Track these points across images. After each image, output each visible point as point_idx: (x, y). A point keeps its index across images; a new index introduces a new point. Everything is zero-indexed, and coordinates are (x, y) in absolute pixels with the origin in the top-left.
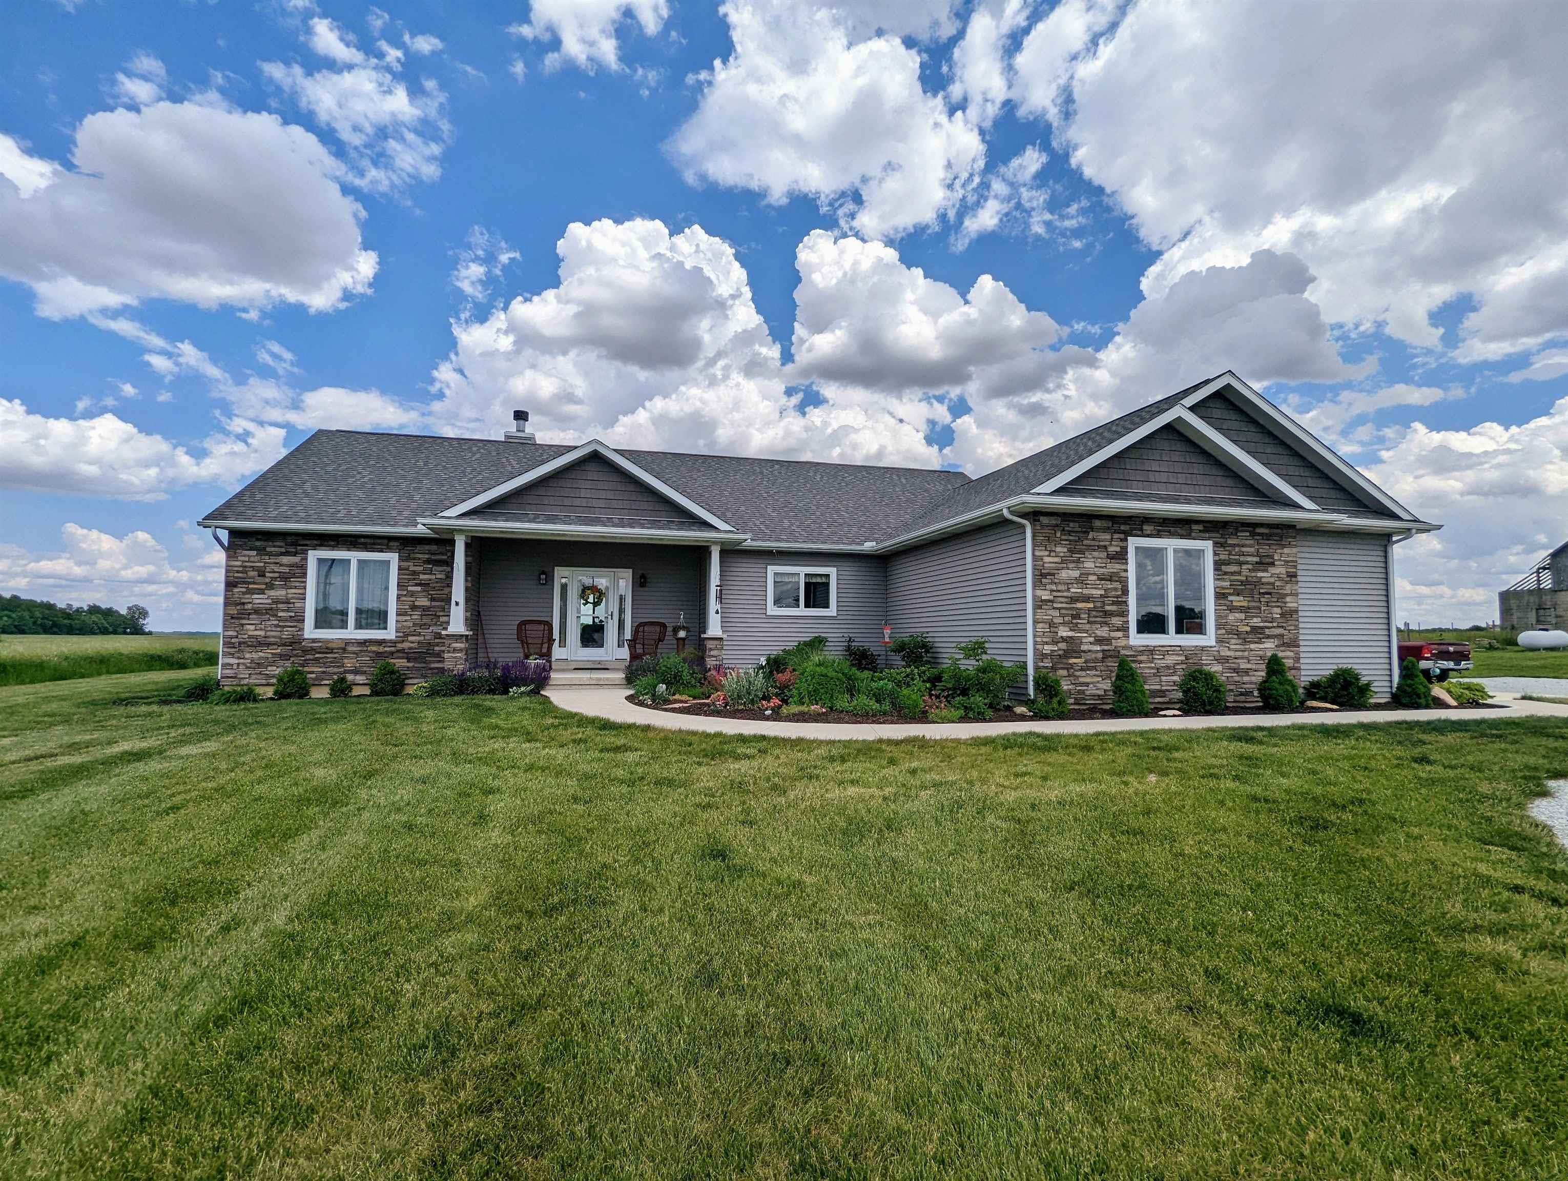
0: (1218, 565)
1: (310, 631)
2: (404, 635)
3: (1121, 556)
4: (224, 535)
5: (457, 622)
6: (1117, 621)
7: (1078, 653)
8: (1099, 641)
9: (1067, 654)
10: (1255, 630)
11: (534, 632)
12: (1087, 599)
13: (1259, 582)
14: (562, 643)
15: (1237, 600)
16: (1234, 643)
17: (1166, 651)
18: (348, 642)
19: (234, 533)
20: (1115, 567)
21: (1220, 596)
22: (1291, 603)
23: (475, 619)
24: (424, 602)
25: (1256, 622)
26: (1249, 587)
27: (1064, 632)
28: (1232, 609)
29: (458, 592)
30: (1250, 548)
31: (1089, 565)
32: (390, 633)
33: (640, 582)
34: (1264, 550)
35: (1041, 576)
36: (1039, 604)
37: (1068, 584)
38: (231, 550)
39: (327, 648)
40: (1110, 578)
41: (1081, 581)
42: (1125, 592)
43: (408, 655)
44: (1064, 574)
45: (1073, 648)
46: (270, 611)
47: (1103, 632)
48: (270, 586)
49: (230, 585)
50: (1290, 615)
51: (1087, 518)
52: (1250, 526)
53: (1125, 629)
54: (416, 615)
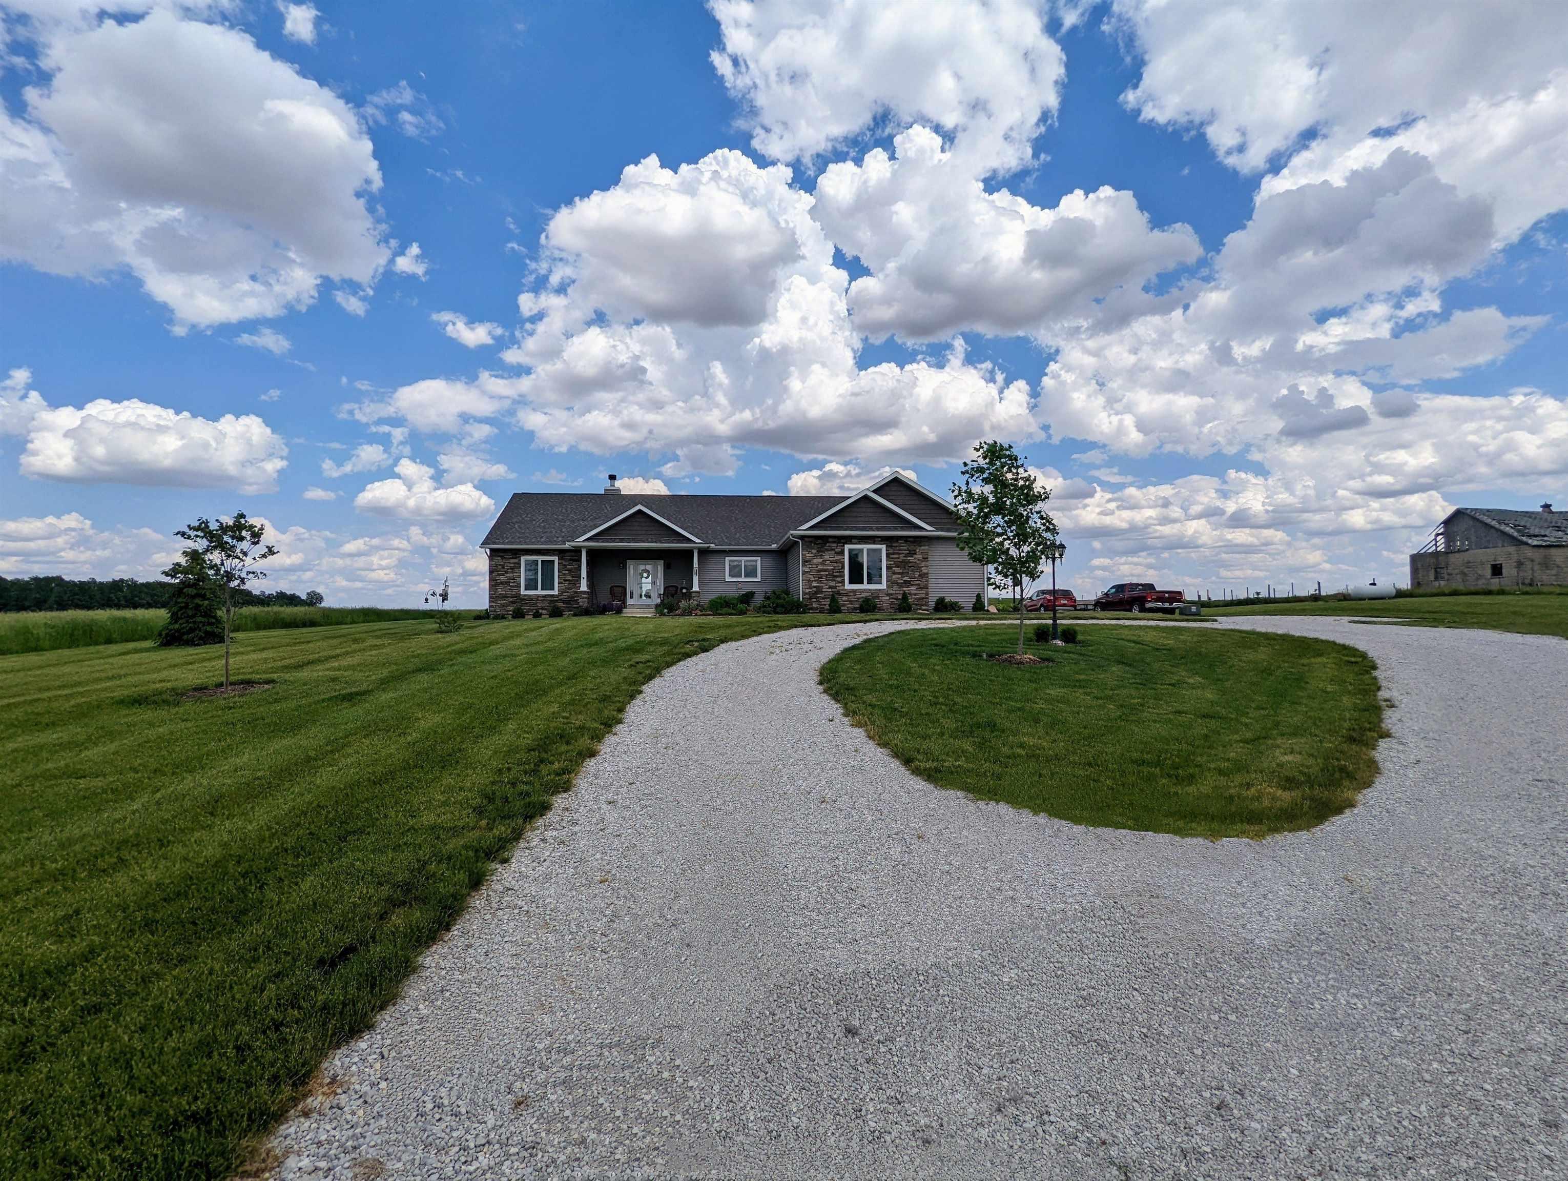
0: (888, 555)
1: (523, 592)
2: (562, 592)
3: (842, 553)
4: (488, 551)
5: (584, 587)
6: (839, 579)
7: (822, 592)
8: (830, 587)
9: (816, 593)
10: (905, 582)
11: (618, 591)
12: (825, 570)
13: (909, 562)
14: (632, 597)
15: (897, 570)
16: (895, 587)
17: (862, 591)
18: (538, 596)
19: (491, 550)
20: (838, 558)
21: (888, 568)
22: (924, 570)
23: (591, 584)
24: (569, 578)
25: (906, 578)
26: (904, 564)
27: (815, 584)
28: (894, 573)
29: (584, 573)
30: (904, 548)
31: (827, 557)
32: (556, 592)
33: (667, 567)
34: (912, 548)
35: (805, 562)
36: (804, 573)
37: (817, 565)
38: (491, 557)
39: (530, 598)
40: (836, 562)
41: (823, 563)
42: (843, 567)
43: (563, 601)
44: (815, 561)
45: (819, 590)
46: (507, 583)
47: (833, 584)
48: (507, 572)
49: (491, 572)
50: (923, 576)
51: (825, 539)
52: (906, 539)
53: (843, 582)
54: (566, 584)
